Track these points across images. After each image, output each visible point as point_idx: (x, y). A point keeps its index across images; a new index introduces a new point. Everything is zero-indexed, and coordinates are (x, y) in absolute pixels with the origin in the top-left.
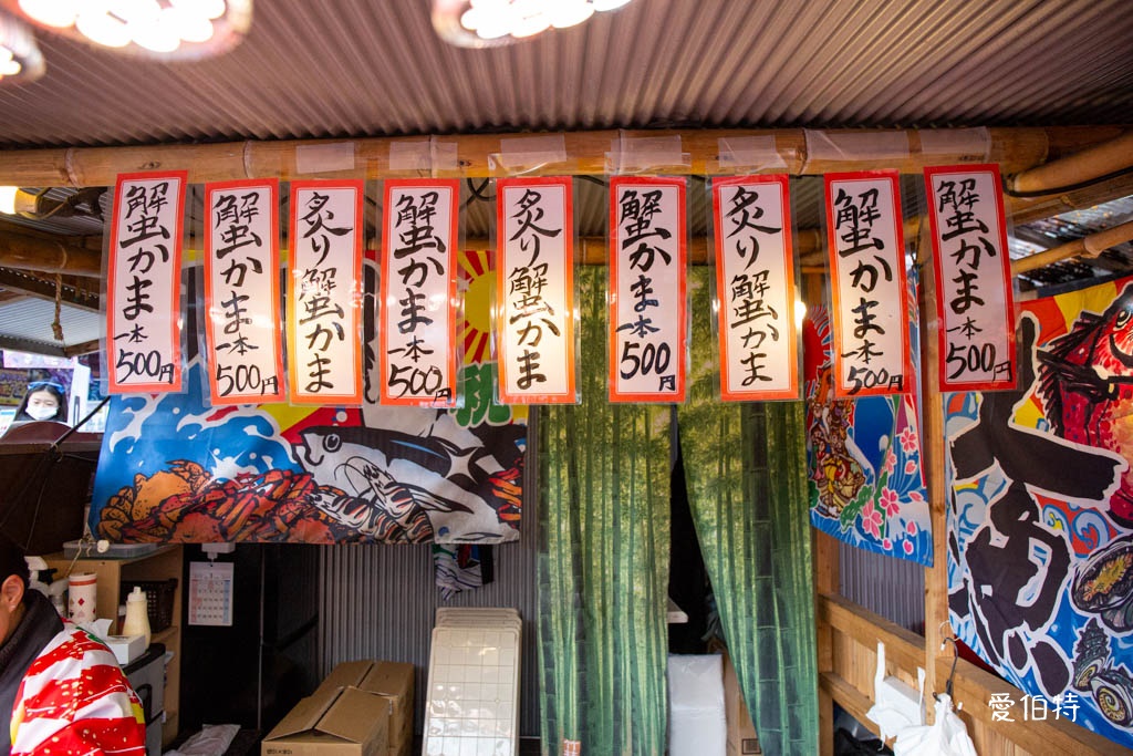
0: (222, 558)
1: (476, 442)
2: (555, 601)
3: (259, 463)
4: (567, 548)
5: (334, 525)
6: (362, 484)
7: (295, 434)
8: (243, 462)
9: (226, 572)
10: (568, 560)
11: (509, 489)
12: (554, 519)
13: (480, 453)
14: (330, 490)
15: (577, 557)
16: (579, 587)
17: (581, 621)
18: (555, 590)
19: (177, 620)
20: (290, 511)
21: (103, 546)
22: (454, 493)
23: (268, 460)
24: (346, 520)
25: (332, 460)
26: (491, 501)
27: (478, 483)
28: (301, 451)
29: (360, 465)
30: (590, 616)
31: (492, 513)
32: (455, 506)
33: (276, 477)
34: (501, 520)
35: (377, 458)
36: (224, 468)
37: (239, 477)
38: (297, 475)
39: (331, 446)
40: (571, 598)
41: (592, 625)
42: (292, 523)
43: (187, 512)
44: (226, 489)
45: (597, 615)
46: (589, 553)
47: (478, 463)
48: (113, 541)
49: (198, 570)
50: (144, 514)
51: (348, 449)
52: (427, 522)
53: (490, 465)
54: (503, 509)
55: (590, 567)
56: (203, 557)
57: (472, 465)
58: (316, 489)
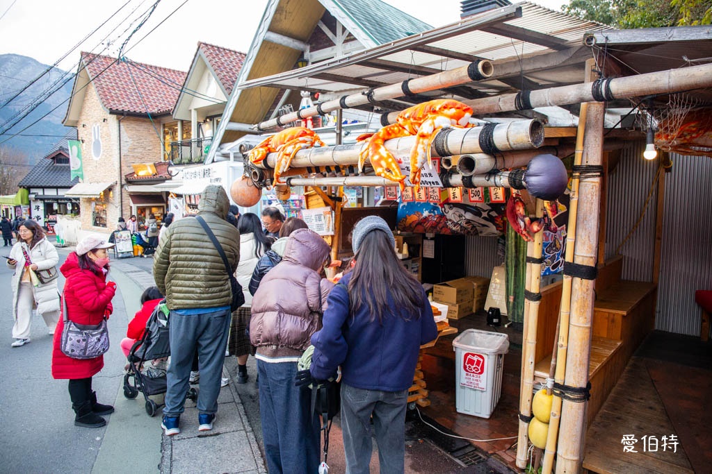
0: (432, 239)
1: (489, 208)
2: (510, 256)
3: (434, 212)
4: (513, 240)
5: (451, 229)
6: (458, 219)
7: (442, 205)
8: (430, 212)
9: (432, 243)
10: (514, 244)
11: (499, 221)
12: (510, 231)
13: (490, 211)
14: (450, 220)
15: (516, 243)
16: (516, 252)
17: (516, 262)
18: (510, 252)
19: (421, 256)
20: (441, 225)
21: (399, 232)
22: (483, 222)
23: (436, 212)
24: (454, 229)
25: (451, 212)
26: (494, 224)
27: (491, 219)
28: (443, 209)
29: (458, 214)
30: (519, 261)
31: (494, 227)
32: (484, 225)
33: (437, 216)
34: (497, 230)
35: (462, 212)
36: (426, 214)
37: (429, 216)
38: (442, 216)
39: (451, 208)
40: (514, 255)
41: (519, 264)
42: (442, 228)
43: (418, 224)
44: (426, 218)
45: (521, 261)
46: (520, 243)
47: (490, 213)
48: (401, 231)
49: (425, 242)
50: (408, 225)
51: (455, 209)
52: (476, 229)
53: (494, 214)
54: (498, 227)
55: (520, 247)
56: (427, 238)
57: (488, 214)
58: (447, 220)
